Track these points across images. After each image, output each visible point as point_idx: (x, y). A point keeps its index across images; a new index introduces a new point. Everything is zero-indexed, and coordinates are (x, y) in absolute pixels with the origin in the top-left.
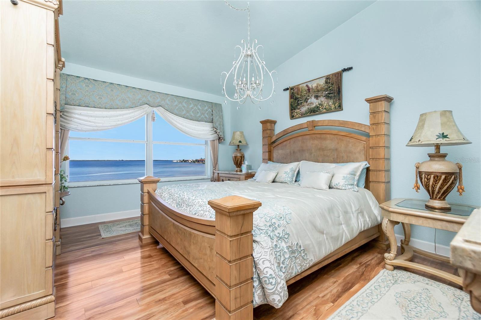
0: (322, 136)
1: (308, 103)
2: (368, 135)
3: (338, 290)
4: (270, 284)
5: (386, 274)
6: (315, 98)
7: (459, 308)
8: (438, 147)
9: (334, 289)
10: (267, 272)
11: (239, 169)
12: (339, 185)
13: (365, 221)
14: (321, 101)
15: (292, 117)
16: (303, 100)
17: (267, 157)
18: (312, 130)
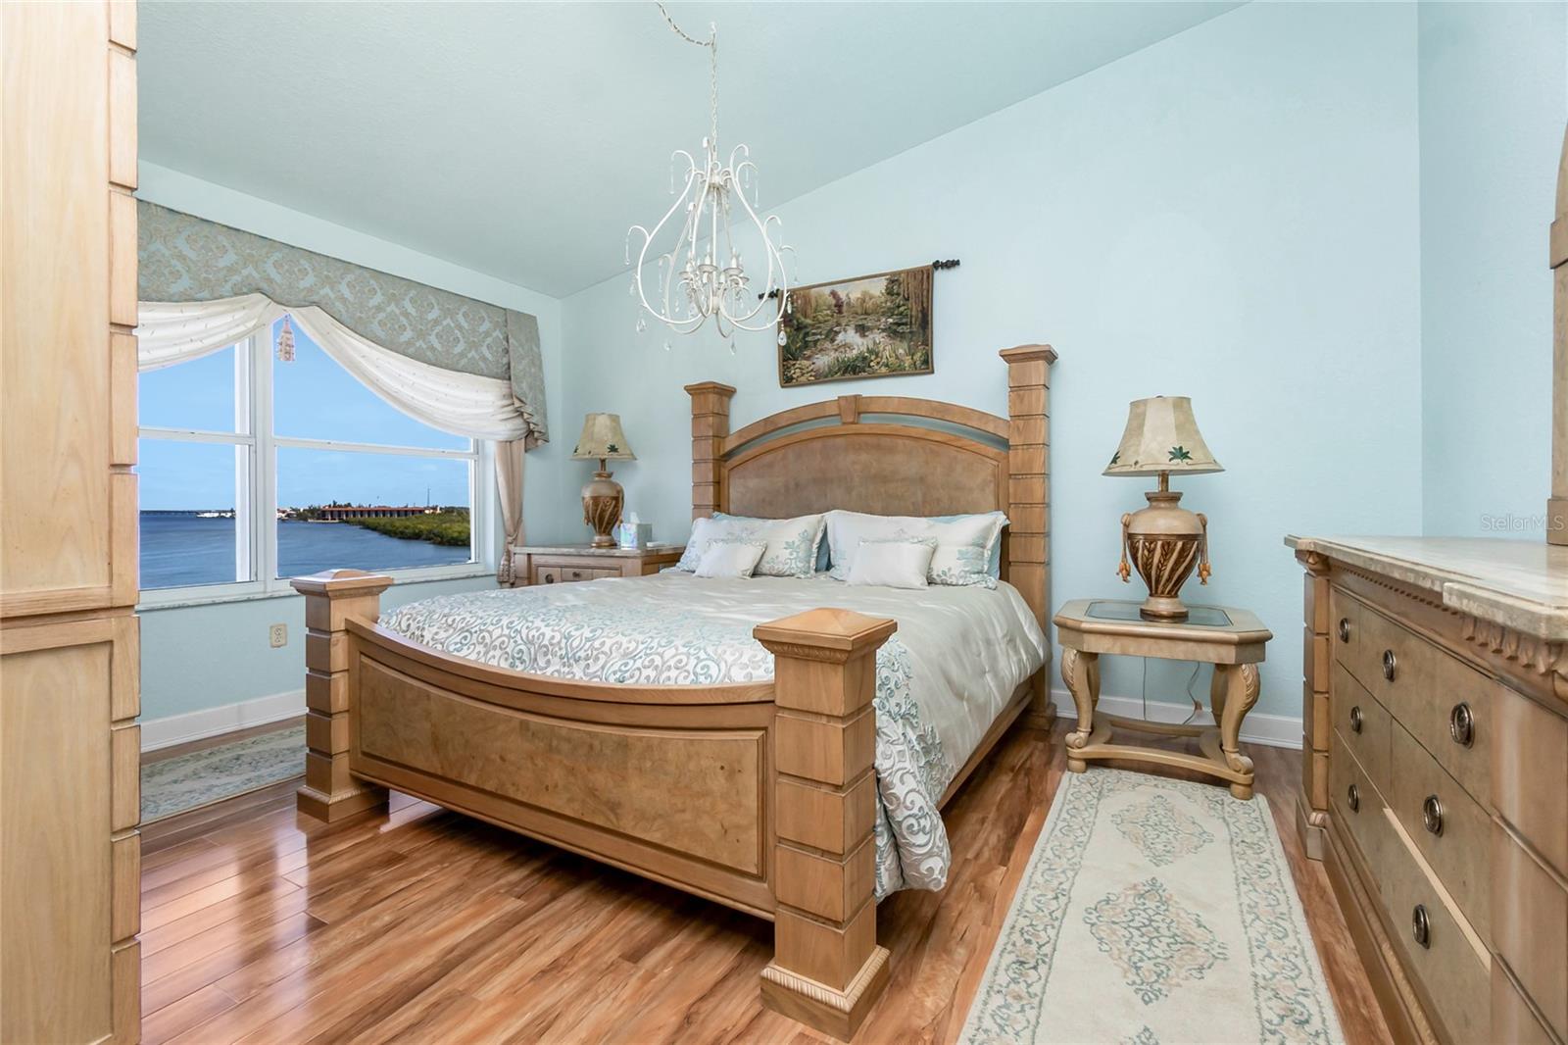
0: (881, 442)
1: (836, 342)
2: (1004, 443)
3: (999, 836)
4: (921, 833)
5: (1074, 781)
6: (856, 332)
7: (1224, 819)
8: (1164, 476)
9: (988, 836)
10: (912, 802)
11: (605, 538)
12: (951, 573)
13: (1020, 660)
14: (875, 343)
15: (787, 381)
16: (821, 334)
17: (710, 500)
18: (853, 423)
